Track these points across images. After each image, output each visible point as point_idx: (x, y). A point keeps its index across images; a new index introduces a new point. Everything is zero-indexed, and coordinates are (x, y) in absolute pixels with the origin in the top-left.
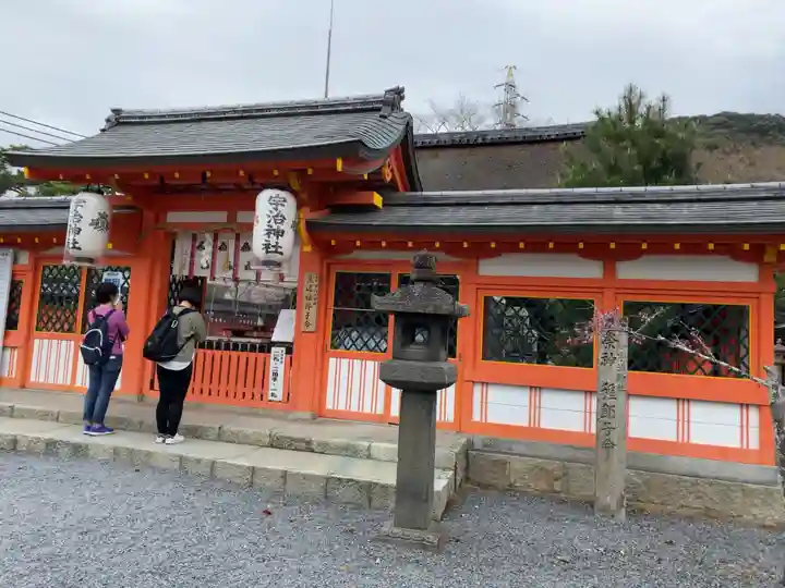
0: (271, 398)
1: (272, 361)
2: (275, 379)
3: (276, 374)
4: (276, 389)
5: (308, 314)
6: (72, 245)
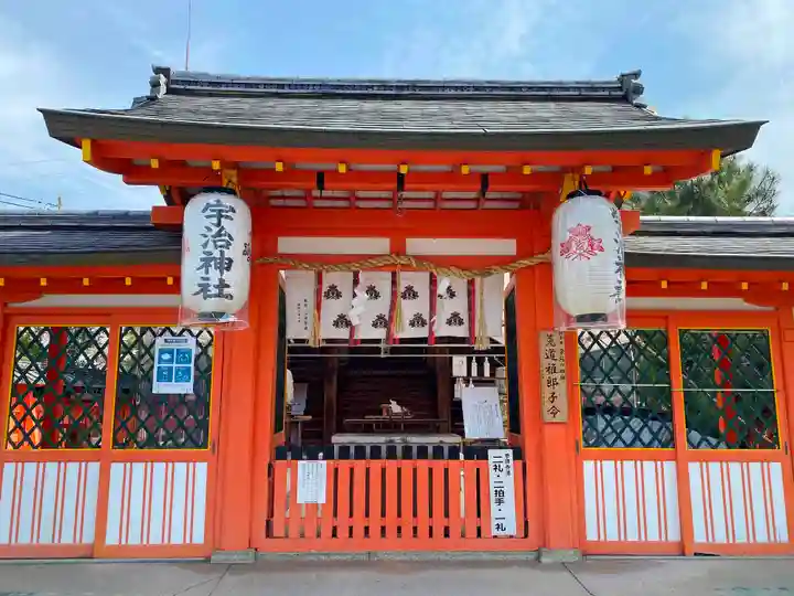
0: (495, 532)
1: (492, 472)
2: (500, 502)
3: (500, 493)
4: (505, 515)
5: (553, 396)
6: (214, 291)
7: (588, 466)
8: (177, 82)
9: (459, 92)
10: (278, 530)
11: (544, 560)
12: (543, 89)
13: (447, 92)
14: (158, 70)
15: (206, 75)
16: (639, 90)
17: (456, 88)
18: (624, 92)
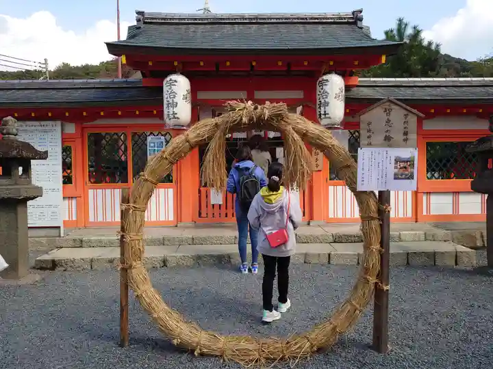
5: (317, 160)
6: (172, 116)
7: (331, 188)
8: (147, 18)
9: (278, 21)
10: (204, 214)
11: (311, 224)
12: (317, 19)
13: (272, 21)
14: (138, 13)
15: (160, 14)
16: (361, 20)
17: (277, 19)
18: (355, 20)
